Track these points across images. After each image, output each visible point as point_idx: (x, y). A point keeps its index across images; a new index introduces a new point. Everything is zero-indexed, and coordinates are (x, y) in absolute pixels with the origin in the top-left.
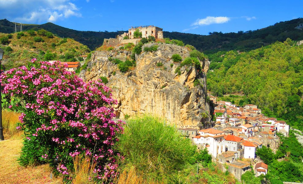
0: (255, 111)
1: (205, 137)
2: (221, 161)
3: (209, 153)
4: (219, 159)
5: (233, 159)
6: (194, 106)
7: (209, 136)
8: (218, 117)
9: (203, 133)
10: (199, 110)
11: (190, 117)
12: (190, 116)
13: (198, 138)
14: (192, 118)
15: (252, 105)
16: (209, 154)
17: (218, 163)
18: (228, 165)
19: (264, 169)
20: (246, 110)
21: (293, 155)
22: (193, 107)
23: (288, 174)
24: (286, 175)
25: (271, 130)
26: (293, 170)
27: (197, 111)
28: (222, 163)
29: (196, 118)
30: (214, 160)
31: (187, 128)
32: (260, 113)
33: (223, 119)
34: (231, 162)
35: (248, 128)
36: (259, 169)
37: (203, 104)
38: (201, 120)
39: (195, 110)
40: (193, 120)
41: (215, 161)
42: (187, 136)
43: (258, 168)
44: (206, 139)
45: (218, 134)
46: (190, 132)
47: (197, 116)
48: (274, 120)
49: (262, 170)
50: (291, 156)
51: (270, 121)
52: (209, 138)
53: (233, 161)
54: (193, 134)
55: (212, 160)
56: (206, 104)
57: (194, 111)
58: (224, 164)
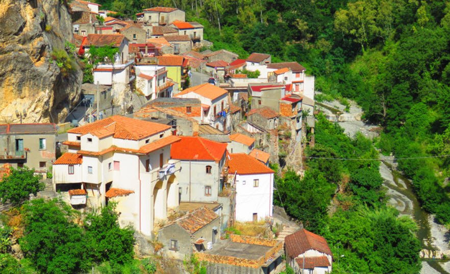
0: (181, 33)
1: (101, 157)
2: (176, 249)
3: (123, 223)
4: (164, 242)
5: (215, 232)
6: (25, 23)
7: (115, 150)
8: (100, 66)
9: (95, 139)
10: (45, 39)
11: (12, 71)
12: (10, 67)
13: (71, 165)
14: (19, 74)
15: (167, 9)
16: (122, 227)
17: (161, 258)
18: (204, 263)
19: (320, 255)
20: (150, 28)
21: (360, 186)
22: (21, 29)
23: (385, 261)
24: (379, 265)
25: (287, 99)
26: (398, 240)
27: (37, 43)
28: (176, 255)
29: (36, 76)
30: (142, 247)
31: (24, 121)
32: (202, 38)
33: (120, 70)
34: (208, 246)
35: (213, 101)
36: (307, 259)
37: (52, 14)
38: (54, 83)
39: (32, 38)
40: (20, 85)
41: (148, 250)
42: (18, 156)
43: (301, 256)
44: (106, 162)
45: (151, 139)
46: (29, 141)
47: (40, 66)
48: (264, 62)
49: (315, 259)
50: (355, 188)
51: (251, 67)
52: (117, 156)
53: (213, 241)
54: (41, 147)
55: (136, 248)
56: (61, 11)
57: (24, 43)
58: (188, 259)
